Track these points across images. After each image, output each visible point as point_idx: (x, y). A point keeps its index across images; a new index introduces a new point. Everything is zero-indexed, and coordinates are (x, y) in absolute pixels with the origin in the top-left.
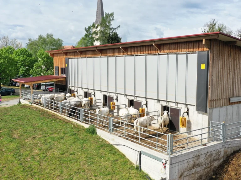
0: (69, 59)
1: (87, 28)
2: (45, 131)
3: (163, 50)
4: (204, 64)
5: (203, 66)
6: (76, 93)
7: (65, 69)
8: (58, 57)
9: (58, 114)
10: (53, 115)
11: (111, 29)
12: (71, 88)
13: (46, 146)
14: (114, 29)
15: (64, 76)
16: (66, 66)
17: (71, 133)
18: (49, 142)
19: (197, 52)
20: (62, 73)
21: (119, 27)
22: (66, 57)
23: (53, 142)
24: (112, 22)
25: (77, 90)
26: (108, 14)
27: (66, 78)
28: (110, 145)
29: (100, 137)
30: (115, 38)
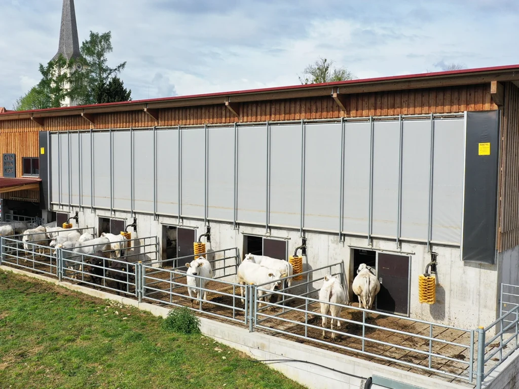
0: (50, 134)
1: (46, 65)
2: (44, 332)
3: (357, 110)
4: (489, 144)
5: (484, 149)
6: (72, 221)
7: (35, 161)
8: (14, 130)
9: (49, 280)
10: (37, 284)
11: (105, 70)
12: (56, 208)
13: (73, 378)
14: (111, 70)
15: (35, 177)
16: (42, 152)
17: (126, 334)
18: (75, 366)
19: (465, 113)
20: (26, 170)
21: (123, 65)
22: (40, 129)
23: (90, 365)
24: (107, 55)
25: (77, 214)
26: (97, 36)
27: (40, 183)
28: (255, 363)
29: (212, 340)
30: (116, 91)
